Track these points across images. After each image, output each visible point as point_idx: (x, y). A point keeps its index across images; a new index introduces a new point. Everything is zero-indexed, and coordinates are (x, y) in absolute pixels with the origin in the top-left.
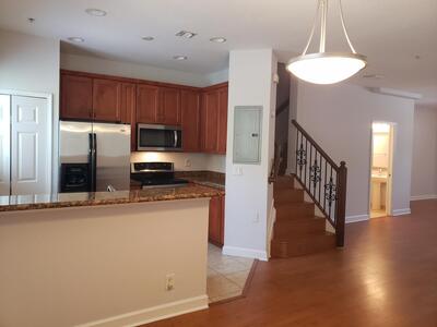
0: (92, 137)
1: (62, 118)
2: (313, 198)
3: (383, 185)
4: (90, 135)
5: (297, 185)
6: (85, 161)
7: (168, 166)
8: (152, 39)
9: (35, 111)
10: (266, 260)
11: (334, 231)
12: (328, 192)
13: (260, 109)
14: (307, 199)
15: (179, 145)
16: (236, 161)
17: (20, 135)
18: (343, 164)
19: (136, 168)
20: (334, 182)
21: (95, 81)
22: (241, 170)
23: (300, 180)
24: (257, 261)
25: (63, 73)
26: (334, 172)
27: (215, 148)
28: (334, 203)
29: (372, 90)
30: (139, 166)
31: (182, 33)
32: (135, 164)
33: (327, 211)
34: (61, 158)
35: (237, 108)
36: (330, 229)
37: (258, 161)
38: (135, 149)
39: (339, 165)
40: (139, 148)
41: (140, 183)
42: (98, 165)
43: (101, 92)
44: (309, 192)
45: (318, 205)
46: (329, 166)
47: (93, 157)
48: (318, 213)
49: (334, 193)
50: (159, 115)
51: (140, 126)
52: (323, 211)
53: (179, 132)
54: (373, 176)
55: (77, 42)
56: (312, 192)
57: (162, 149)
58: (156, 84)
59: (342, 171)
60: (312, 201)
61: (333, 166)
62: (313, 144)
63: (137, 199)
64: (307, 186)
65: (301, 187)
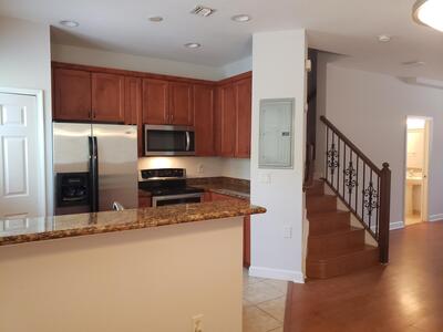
0: (92, 141)
1: (56, 119)
2: (349, 206)
3: (416, 187)
4: (90, 138)
5: (328, 191)
6: (85, 169)
7: (179, 172)
8: (161, 19)
9: (22, 111)
10: (303, 282)
11: (375, 244)
12: (367, 198)
13: (292, 102)
14: (341, 206)
15: (192, 149)
16: (262, 165)
17: (6, 141)
18: (386, 165)
19: (143, 176)
20: (375, 187)
21: (94, 75)
22: (269, 176)
23: (331, 186)
24: (291, 284)
25: (55, 66)
26: (375, 176)
27: (233, 151)
28: (374, 211)
29: (405, 80)
30: (146, 173)
31: (198, 10)
32: (143, 171)
33: (366, 221)
34: (56, 167)
35: (263, 102)
36: (370, 241)
37: (290, 165)
38: (142, 154)
39: (381, 168)
40: (147, 153)
41: (149, 193)
42: (100, 173)
43: (101, 89)
44: (343, 199)
45: (355, 214)
46: (368, 168)
47: (94, 164)
48: (354, 223)
49: (375, 199)
50: (168, 113)
51: (147, 127)
52: (362, 221)
53: (192, 134)
54: (407, 177)
55: (71, 27)
56: (347, 199)
57: (171, 153)
58: (164, 78)
59: (384, 174)
60: (347, 210)
61: (373, 168)
62: (347, 142)
63: (154, 222)
64: (341, 192)
65: (333, 194)
